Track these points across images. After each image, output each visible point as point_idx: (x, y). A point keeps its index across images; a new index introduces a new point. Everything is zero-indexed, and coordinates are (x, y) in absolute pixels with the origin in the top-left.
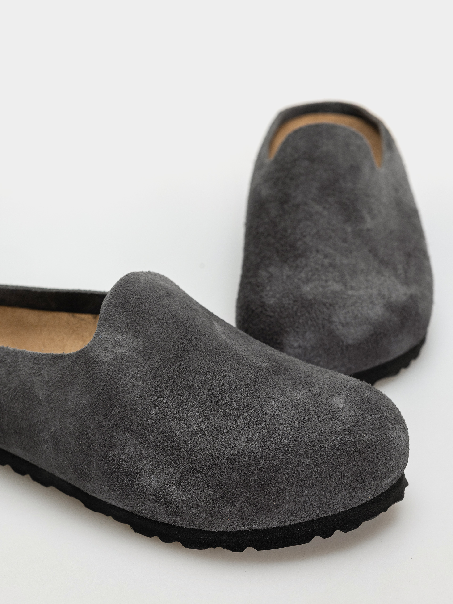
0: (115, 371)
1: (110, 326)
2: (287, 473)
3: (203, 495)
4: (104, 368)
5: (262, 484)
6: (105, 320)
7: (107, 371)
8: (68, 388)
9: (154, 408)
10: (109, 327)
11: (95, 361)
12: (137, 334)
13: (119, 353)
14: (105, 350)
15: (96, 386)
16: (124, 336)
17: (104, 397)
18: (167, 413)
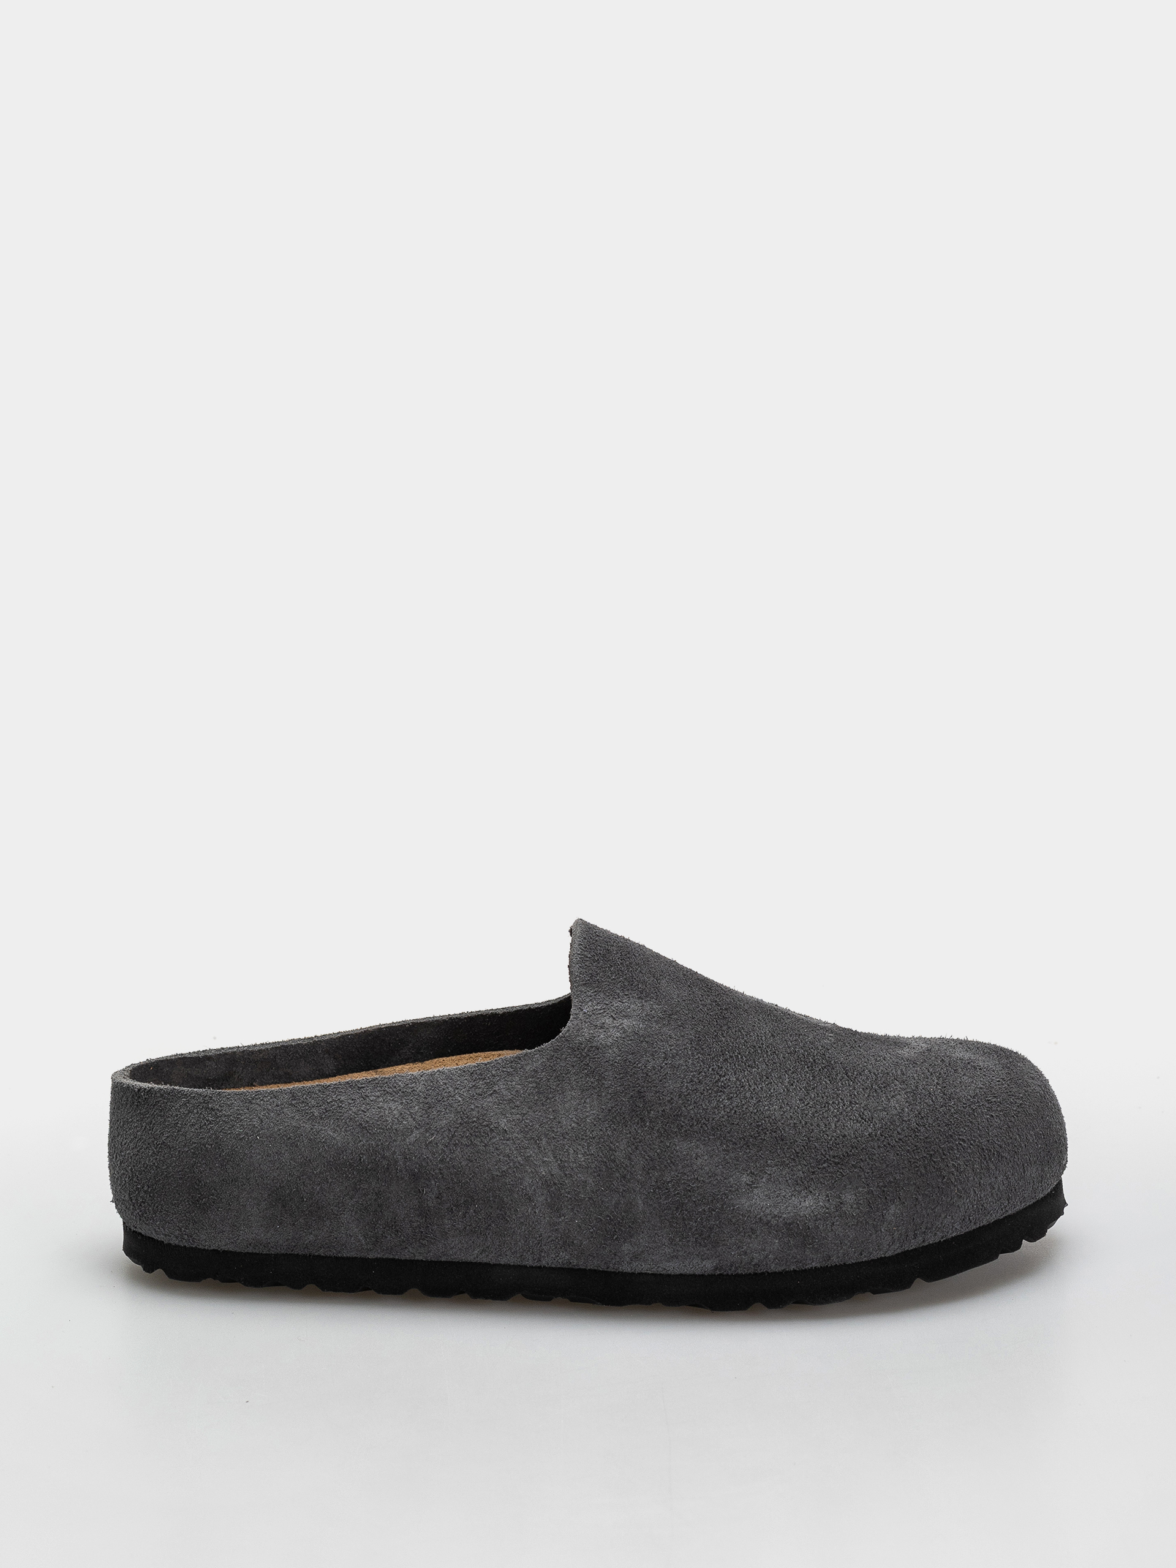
0: (632, 1054)
1: (596, 991)
2: (963, 1141)
3: (849, 1197)
4: (610, 1054)
5: (934, 1162)
6: (584, 984)
7: (619, 1056)
8: (556, 1100)
9: (721, 1091)
10: (595, 993)
11: (592, 1047)
12: (643, 995)
13: (629, 1026)
14: (601, 1028)
15: (607, 1083)
16: (624, 1001)
17: (628, 1096)
18: (745, 1094)
